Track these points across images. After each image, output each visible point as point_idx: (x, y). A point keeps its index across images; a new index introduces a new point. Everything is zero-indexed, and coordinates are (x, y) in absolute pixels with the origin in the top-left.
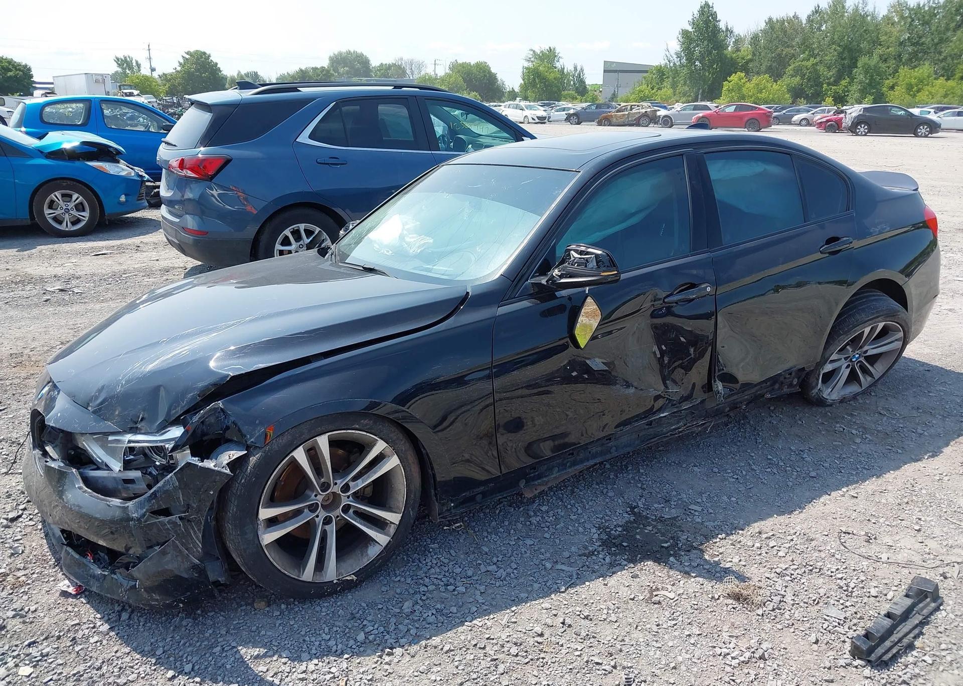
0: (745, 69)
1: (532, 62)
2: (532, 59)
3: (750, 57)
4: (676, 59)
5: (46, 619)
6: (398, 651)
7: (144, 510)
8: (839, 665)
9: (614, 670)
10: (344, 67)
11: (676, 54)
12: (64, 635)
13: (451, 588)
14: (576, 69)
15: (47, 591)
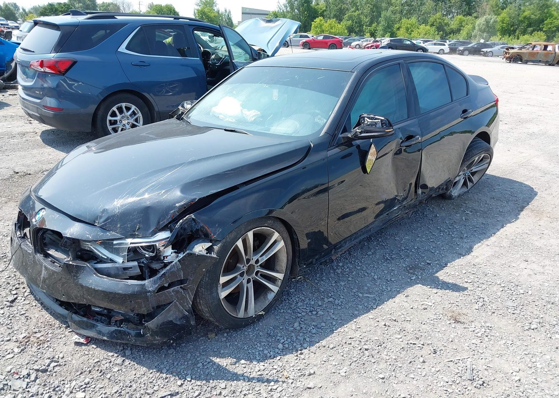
0: (322, 15)
1: (200, 6)
2: (200, 4)
3: (324, 8)
4: (284, 8)
5: (74, 362)
6: (305, 351)
7: (157, 285)
8: (525, 329)
9: (423, 346)
10: (79, 3)
11: (284, 5)
12: (92, 369)
13: (314, 313)
14: (226, 11)
15: (64, 344)
